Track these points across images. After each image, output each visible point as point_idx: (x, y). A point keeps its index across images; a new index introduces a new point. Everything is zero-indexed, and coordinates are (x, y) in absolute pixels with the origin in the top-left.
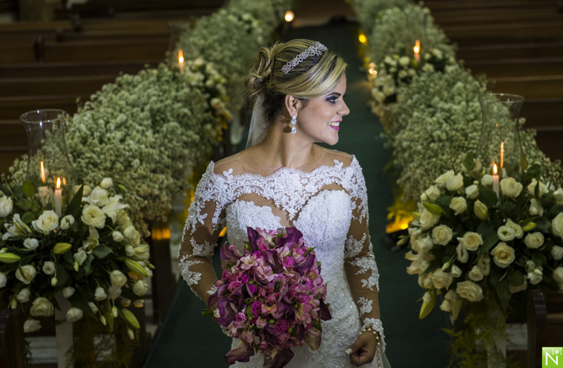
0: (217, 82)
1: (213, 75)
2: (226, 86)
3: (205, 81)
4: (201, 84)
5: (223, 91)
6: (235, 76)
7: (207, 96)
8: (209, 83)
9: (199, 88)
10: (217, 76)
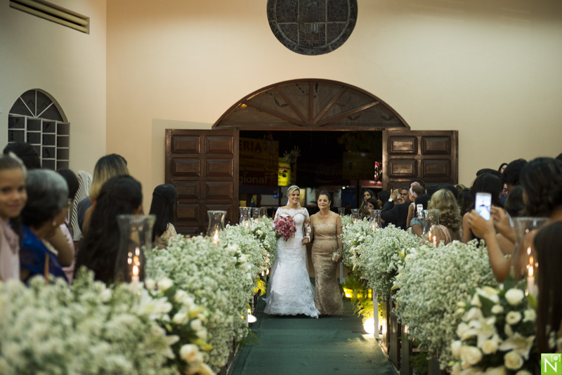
0: (192, 318)
1: (188, 307)
2: (208, 325)
3: (172, 314)
4: (166, 318)
5: (202, 333)
6: (218, 315)
7: (175, 339)
8: (180, 318)
9: (162, 324)
10: (194, 308)
